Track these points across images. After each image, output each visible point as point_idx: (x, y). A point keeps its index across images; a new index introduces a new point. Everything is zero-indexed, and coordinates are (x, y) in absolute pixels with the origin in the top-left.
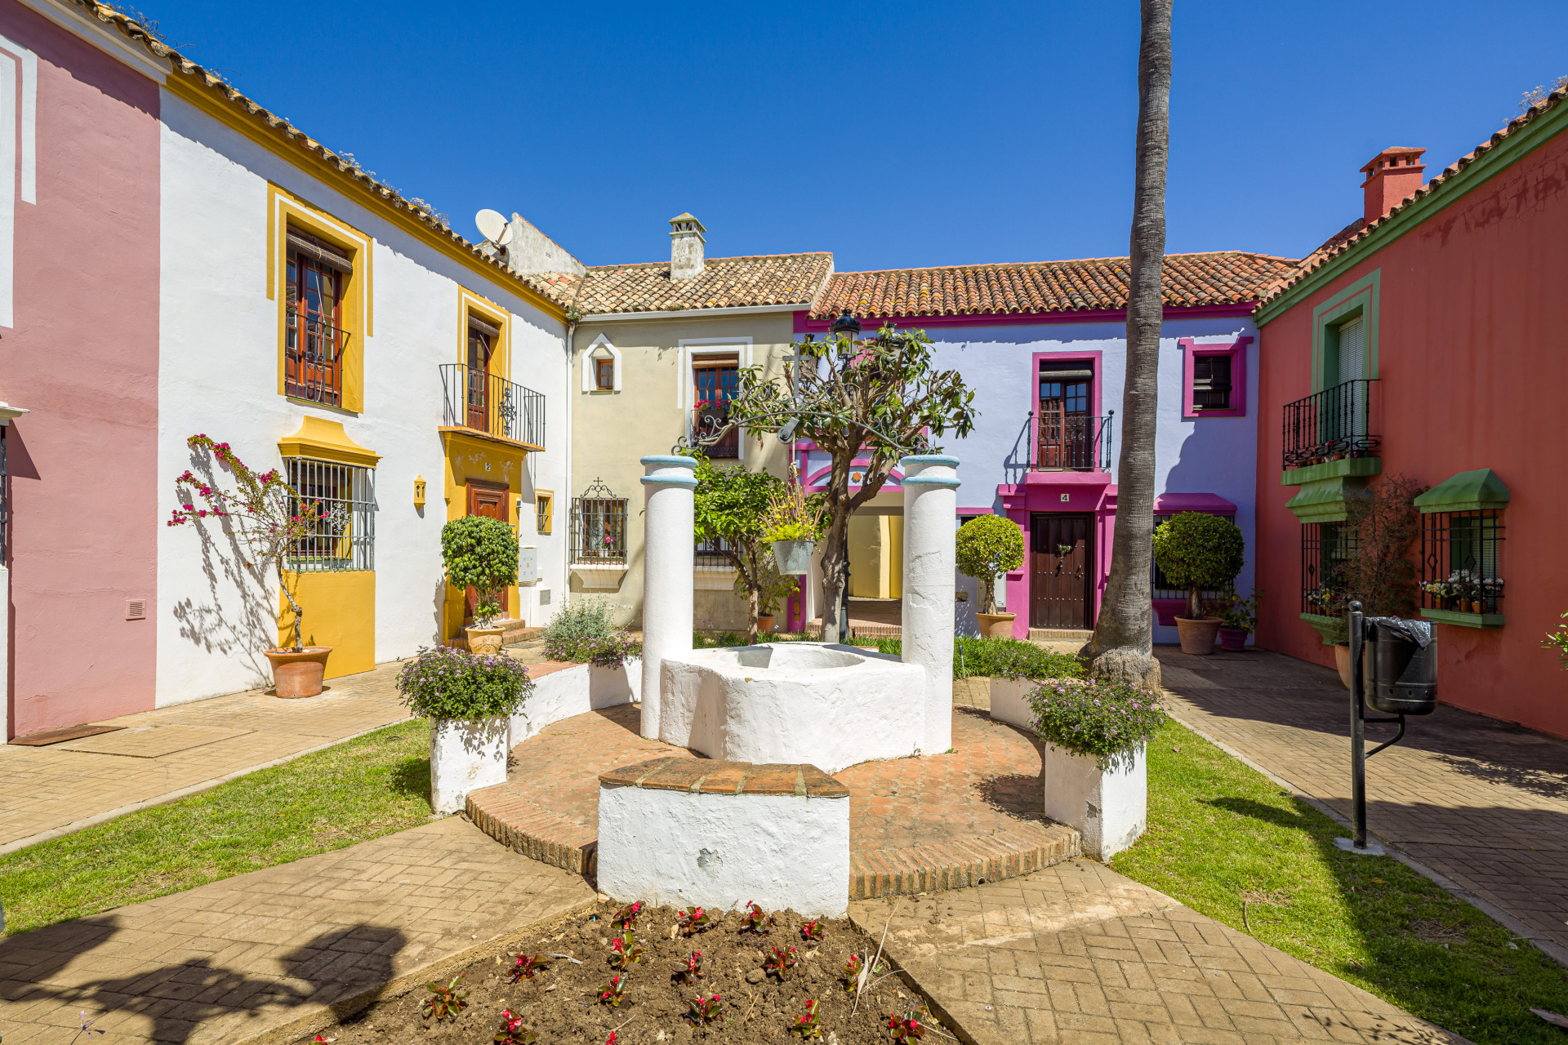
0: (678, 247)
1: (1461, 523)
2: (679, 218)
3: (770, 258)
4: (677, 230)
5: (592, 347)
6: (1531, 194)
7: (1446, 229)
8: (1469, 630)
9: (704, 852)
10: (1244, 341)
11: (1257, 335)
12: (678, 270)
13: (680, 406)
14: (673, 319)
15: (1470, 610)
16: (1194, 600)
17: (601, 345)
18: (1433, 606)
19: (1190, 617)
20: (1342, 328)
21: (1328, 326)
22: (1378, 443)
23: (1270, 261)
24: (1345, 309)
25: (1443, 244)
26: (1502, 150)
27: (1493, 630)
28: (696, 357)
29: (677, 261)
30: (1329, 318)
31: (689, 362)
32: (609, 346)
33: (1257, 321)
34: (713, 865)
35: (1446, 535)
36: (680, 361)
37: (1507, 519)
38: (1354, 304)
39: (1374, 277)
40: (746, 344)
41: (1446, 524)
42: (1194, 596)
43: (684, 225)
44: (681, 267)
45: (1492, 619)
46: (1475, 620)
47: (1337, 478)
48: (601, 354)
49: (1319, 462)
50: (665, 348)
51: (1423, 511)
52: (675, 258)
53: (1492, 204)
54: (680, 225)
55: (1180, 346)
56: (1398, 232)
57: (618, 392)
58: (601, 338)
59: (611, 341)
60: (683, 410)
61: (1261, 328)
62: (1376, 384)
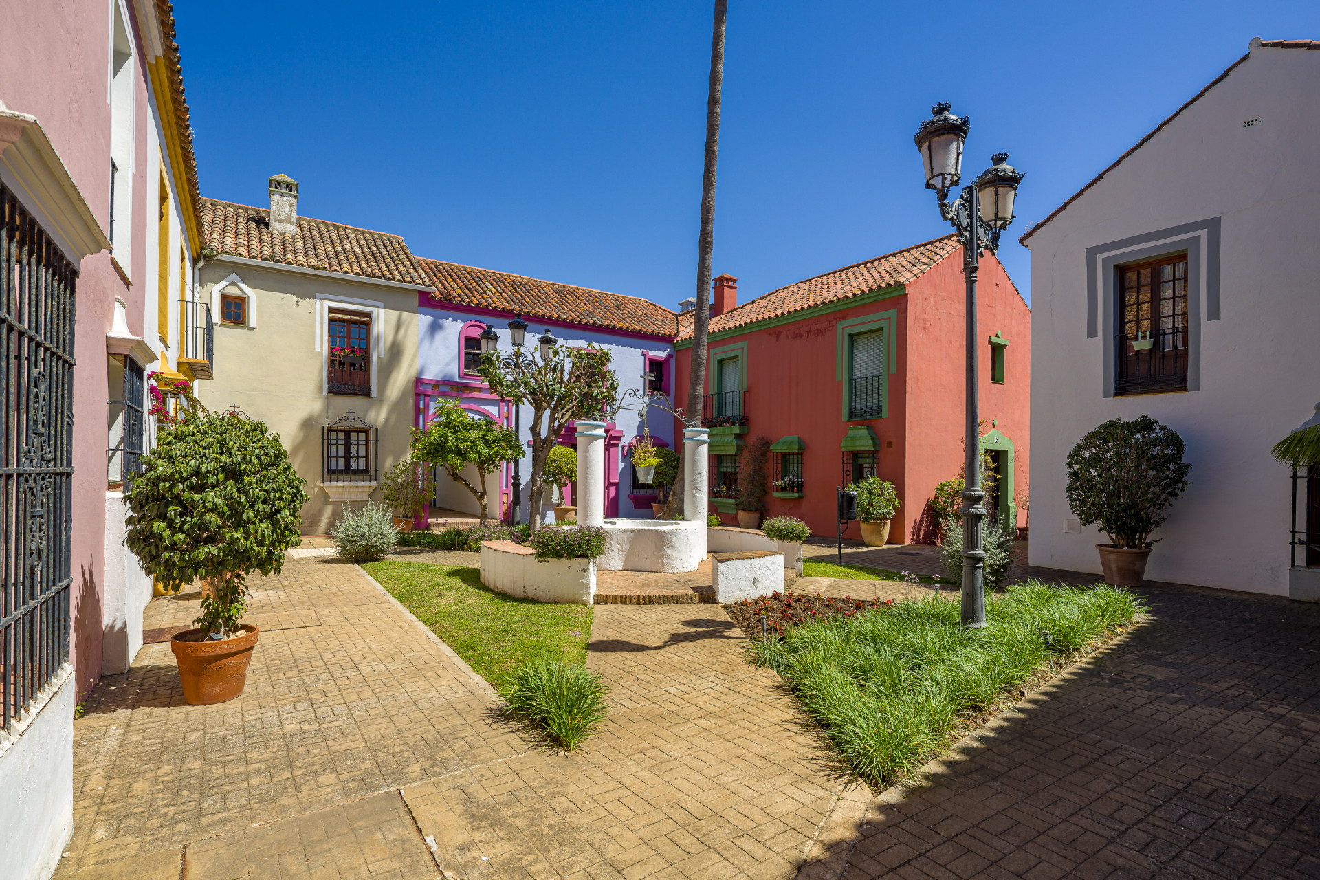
0: (278, 203)
1: (785, 457)
2: (278, 177)
3: (349, 229)
4: (276, 188)
5: (223, 284)
6: (813, 333)
7: (778, 335)
8: (794, 500)
9: (755, 579)
10: (669, 356)
11: (674, 354)
12: (277, 223)
13: (317, 348)
14: (314, 275)
15: (792, 491)
16: (661, 495)
17: (233, 284)
18: (777, 491)
19: (659, 503)
20: (724, 362)
21: (719, 360)
22: (747, 420)
23: (664, 310)
24: (729, 355)
25: (777, 340)
26: (803, 313)
27: (801, 498)
28: (331, 310)
29: (277, 214)
30: (719, 357)
31: (326, 314)
32: (243, 286)
33: (675, 347)
34: (757, 583)
35: (779, 461)
36: (319, 310)
37: (804, 456)
38: (734, 354)
39: (745, 344)
40: (378, 307)
41: (779, 457)
42: (661, 492)
43: (284, 185)
44: (281, 221)
45: (801, 495)
46: (795, 495)
47: (731, 434)
48: (233, 291)
49: (720, 425)
50: (303, 297)
51: (774, 451)
52: (275, 212)
53: (797, 331)
54: (280, 184)
55: (643, 355)
56: (757, 329)
57: (253, 329)
58: (234, 277)
59: (244, 281)
60: (320, 353)
61: (676, 351)
62: (746, 394)
